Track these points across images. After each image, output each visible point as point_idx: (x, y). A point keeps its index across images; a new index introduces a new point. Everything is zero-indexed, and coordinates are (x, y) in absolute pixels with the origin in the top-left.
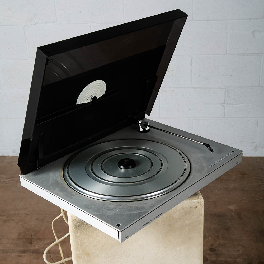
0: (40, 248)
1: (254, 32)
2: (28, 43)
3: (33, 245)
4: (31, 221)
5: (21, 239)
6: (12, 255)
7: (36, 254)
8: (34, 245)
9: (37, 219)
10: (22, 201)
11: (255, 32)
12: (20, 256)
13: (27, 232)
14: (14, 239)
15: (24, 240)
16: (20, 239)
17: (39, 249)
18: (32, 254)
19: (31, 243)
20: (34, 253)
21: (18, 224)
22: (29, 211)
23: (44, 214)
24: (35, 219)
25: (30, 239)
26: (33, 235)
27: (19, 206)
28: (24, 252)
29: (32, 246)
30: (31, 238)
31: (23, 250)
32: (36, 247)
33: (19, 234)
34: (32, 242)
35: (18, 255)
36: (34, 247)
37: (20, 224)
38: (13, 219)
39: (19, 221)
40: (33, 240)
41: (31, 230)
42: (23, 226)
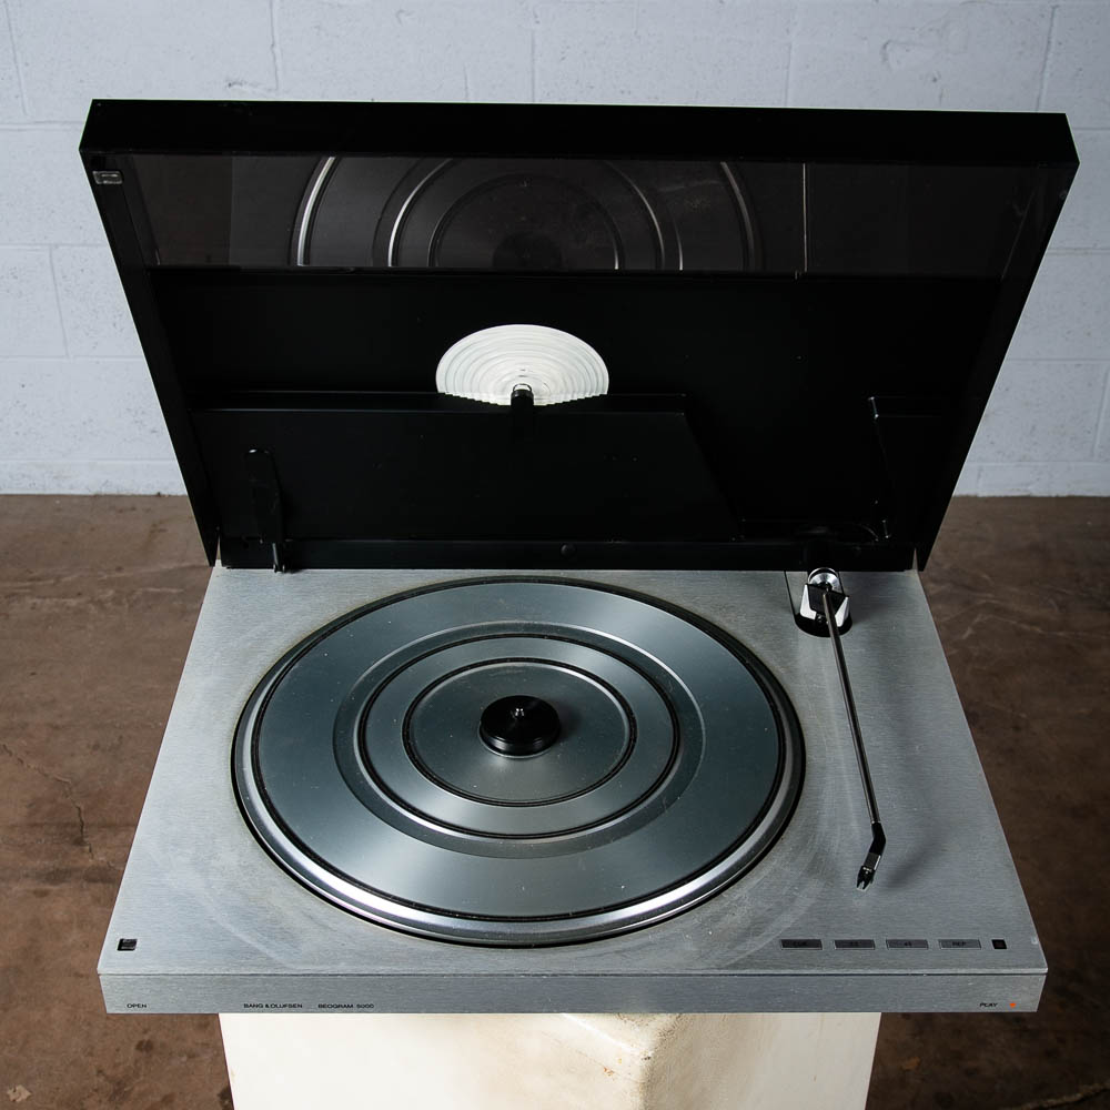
0: (113, 861)
1: (885, 47)
2: (27, 64)
3: (87, 848)
4: (72, 755)
5: (41, 825)
6: (10, 888)
7: (100, 885)
8: (90, 850)
9: (96, 747)
10: (33, 674)
11: (888, 47)
12: (44, 894)
13: (60, 800)
14: (13, 826)
15: (53, 830)
16: (34, 825)
17: (112, 865)
18: (85, 885)
19: (79, 842)
20: (95, 881)
21: (25, 766)
22: (61, 716)
23: (118, 725)
24: (88, 746)
25: (74, 825)
26: (82, 808)
27: (22, 694)
28: (56, 876)
29: (83, 851)
30: (78, 820)
31: (52, 869)
32: (101, 859)
33: (31, 805)
34: (82, 837)
35: (33, 888)
36: (92, 858)
37: (32, 766)
38: (4, 746)
39: (27, 753)
40: (84, 830)
41: (74, 790)
42: (46, 775)
